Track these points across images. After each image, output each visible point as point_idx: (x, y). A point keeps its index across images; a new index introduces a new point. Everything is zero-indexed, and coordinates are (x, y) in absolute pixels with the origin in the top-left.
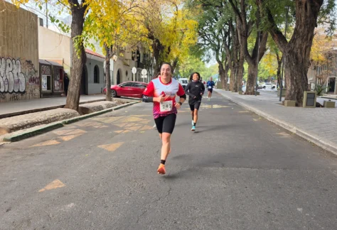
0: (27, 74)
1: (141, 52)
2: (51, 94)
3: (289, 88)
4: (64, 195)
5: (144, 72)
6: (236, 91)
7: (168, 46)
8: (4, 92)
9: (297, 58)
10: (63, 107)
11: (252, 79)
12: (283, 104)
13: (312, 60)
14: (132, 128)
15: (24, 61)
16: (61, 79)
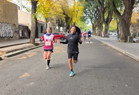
0: (14, 29)
1: (60, 20)
2: (23, 38)
3: (122, 34)
4: (29, 79)
5: (61, 28)
6: (100, 36)
7: (71, 17)
8: (4, 37)
9: (125, 22)
10: (28, 43)
11: (106, 31)
12: (120, 41)
13: (132, 23)
14: (57, 52)
15: (12, 24)
16: (27, 31)
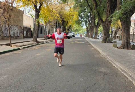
0: (20, 30)
1: (57, 23)
2: (27, 37)
6: (91, 38)
7: (67, 21)
8: (14, 36)
10: (32, 41)
12: (101, 42)
15: (19, 26)
16: (30, 32)
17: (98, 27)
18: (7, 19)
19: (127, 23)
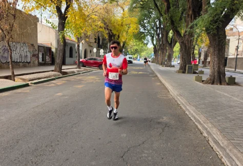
0: (31, 52)
1: (100, 38)
2: (44, 64)
4: (64, 96)
5: (102, 51)
6: (161, 65)
7: (117, 35)
8: (20, 62)
9: (186, 46)
10: (52, 71)
11: (170, 57)
12: (177, 72)
14: (90, 81)
15: (30, 44)
16: (50, 55)
17: (173, 44)
18: (5, 32)
19: (219, 38)
